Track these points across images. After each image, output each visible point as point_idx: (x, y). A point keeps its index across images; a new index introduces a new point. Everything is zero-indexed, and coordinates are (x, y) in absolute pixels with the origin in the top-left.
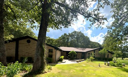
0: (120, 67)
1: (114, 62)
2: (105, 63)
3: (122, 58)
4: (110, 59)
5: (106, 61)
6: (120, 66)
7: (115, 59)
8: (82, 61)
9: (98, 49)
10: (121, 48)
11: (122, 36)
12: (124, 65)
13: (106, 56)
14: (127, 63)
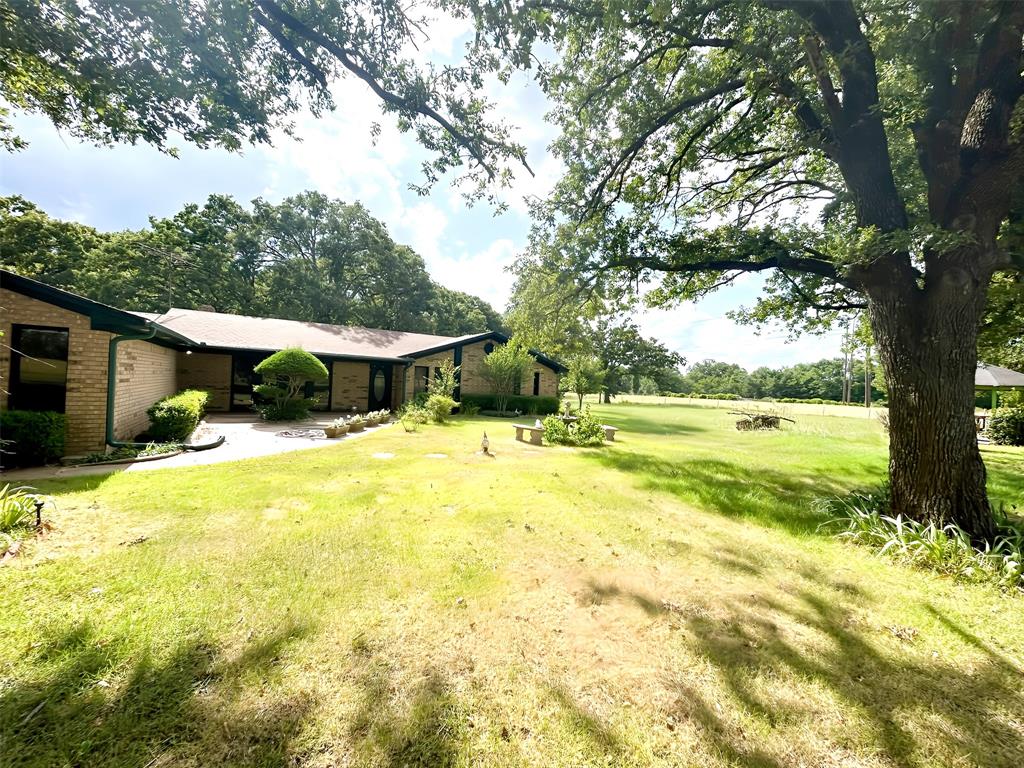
0: (592, 445)
1: (567, 422)
2: (520, 431)
3: (603, 396)
4: (545, 401)
5: (524, 413)
6: (593, 439)
7: (568, 405)
8: (371, 424)
9: (482, 344)
10: (598, 338)
11: (601, 272)
12: (610, 436)
13: (527, 388)
14: (623, 422)
